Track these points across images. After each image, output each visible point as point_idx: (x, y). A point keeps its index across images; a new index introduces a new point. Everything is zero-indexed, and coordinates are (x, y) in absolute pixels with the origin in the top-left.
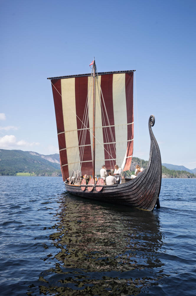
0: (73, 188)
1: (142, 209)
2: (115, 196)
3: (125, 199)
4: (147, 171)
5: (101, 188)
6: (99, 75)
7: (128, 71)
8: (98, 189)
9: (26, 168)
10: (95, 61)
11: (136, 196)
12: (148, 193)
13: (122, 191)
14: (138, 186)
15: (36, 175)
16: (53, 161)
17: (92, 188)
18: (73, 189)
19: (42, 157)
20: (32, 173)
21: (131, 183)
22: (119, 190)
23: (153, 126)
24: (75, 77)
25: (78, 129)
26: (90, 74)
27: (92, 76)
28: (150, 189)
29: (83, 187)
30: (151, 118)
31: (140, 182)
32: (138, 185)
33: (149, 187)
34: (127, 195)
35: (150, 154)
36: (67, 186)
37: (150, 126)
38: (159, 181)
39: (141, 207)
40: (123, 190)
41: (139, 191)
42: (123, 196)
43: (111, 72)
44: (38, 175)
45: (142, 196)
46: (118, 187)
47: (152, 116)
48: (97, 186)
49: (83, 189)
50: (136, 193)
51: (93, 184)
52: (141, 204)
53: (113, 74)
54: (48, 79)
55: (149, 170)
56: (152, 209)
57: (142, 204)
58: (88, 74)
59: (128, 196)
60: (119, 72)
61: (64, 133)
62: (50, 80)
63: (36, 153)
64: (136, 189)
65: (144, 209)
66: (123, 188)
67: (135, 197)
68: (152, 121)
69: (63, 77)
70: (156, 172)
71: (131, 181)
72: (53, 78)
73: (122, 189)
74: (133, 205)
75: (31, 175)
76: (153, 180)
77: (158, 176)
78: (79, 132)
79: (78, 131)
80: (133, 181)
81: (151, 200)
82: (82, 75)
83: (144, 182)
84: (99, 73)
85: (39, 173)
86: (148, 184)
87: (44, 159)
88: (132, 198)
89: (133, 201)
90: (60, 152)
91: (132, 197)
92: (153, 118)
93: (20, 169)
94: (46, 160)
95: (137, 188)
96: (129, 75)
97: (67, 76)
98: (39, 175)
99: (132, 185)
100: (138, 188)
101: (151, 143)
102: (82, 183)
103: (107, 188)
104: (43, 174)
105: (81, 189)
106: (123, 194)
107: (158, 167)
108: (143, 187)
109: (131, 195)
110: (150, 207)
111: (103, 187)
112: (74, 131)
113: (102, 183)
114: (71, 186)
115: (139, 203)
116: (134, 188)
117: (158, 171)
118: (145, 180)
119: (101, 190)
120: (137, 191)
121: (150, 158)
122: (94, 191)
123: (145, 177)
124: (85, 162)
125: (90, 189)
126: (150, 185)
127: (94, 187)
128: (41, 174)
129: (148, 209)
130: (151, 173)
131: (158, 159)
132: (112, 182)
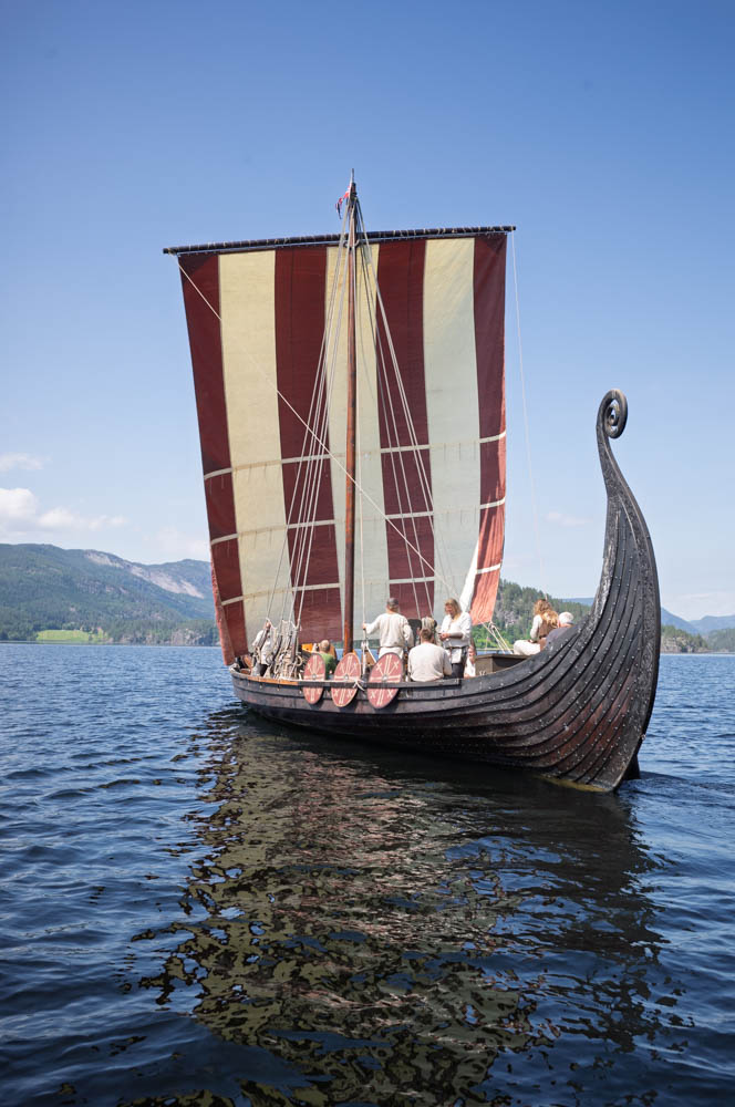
0: (268, 690)
1: (569, 783)
2: (449, 726)
3: (490, 739)
4: (593, 624)
5: (391, 694)
6: (371, 243)
7: (484, 230)
8: (379, 699)
9: (73, 614)
10: (354, 185)
11: (543, 729)
12: (595, 718)
13: (482, 705)
14: (553, 688)
15: (111, 639)
16: (174, 589)
17: (351, 693)
18: (266, 697)
19: (136, 571)
20: (96, 632)
21: (521, 672)
22: (468, 704)
23: (617, 435)
24: (277, 250)
25: (283, 458)
26: (337, 238)
27: (345, 246)
28: (606, 700)
29: (313, 690)
30: (607, 401)
31: (561, 671)
32: (551, 682)
33: (601, 693)
34: (500, 722)
35: (606, 554)
36: (241, 684)
37: (603, 438)
38: (649, 665)
39: (565, 774)
40: (487, 704)
41: (554, 706)
42: (485, 728)
43: (419, 233)
44: (117, 639)
45: (570, 731)
46: (465, 691)
47: (614, 395)
48: (375, 686)
49: (312, 695)
50: (543, 715)
51: (354, 676)
52: (563, 760)
53: (427, 239)
54: (166, 251)
55: (600, 621)
56: (614, 785)
57: (567, 763)
58: (329, 238)
59: (508, 726)
60: (449, 231)
61: (230, 474)
62: (174, 259)
63: (113, 558)
64: (546, 700)
65: (576, 781)
66: (487, 696)
67: (537, 732)
68: (612, 418)
69: (229, 246)
70: (632, 628)
71: (524, 666)
72: (187, 249)
73: (483, 697)
74: (529, 764)
75: (91, 638)
76: (619, 661)
77: (644, 644)
78: (288, 471)
79: (284, 465)
80: (532, 667)
81: (609, 743)
82: (303, 240)
83: (578, 669)
84: (371, 235)
85: (124, 631)
86: (596, 682)
87: (141, 579)
88: (523, 738)
89: (529, 747)
90: (214, 548)
91: (523, 730)
92: (619, 402)
93: (49, 618)
94: (150, 584)
95: (546, 695)
96: (490, 246)
97: (245, 244)
98: (124, 640)
99: (526, 683)
100: (553, 697)
101: (610, 507)
102: (309, 674)
103: (416, 695)
104: (139, 635)
105: (304, 698)
106: (485, 717)
107: (644, 609)
108: (573, 690)
109: (522, 723)
110: (604, 775)
111: (396, 690)
112: (269, 468)
113: (395, 673)
114: (261, 683)
115: (554, 758)
116: (533, 696)
117: (642, 624)
118: (585, 660)
119: (388, 701)
120: (546, 709)
121: (606, 570)
122: (360, 703)
123: (584, 649)
124: (310, 588)
125: (342, 696)
126: (606, 684)
127: (359, 689)
128: (130, 637)
129: (596, 782)
130: (612, 631)
131: (643, 572)
132: (437, 667)
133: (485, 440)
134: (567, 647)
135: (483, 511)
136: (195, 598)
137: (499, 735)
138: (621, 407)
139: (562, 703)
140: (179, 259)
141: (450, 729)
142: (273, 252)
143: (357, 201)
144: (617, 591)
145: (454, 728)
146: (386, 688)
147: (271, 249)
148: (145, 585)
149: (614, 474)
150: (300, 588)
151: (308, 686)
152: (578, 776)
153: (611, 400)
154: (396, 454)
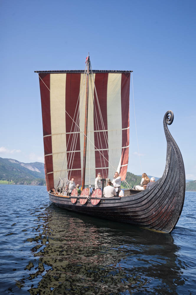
0: (60, 199)
1: (154, 230)
2: (116, 211)
3: (129, 216)
4: (163, 181)
5: (98, 201)
6: (93, 73)
7: (124, 71)
8: (94, 202)
9: (4, 176)
10: (89, 57)
11: (146, 213)
12: (163, 210)
13: (127, 205)
14: (150, 200)
15: (15, 183)
16: (33, 170)
17: (86, 201)
18: (59, 201)
19: (22, 165)
20: (10, 181)
21: (139, 195)
22: (123, 205)
23: (170, 124)
24: (67, 73)
25: (66, 132)
26: (83, 71)
27: (86, 73)
28: (167, 205)
29: (74, 199)
31: (153, 195)
32: (149, 198)
33: (165, 202)
34: (133, 210)
35: (167, 160)
36: (52, 197)
37: (165, 125)
38: (182, 194)
39: (153, 227)
40: (129, 205)
41: (150, 206)
42: (128, 212)
43: (107, 71)
44: (16, 183)
45: (155, 214)
46: (122, 201)
47: (169, 112)
48: (93, 198)
49: (73, 201)
50: (147, 209)
51: (87, 195)
52: (152, 223)
53: (109, 73)
54: (35, 72)
55: (165, 180)
56: (170, 232)
57: (154, 224)
58: (81, 71)
59: (135, 212)
60: (115, 71)
61: (51, 136)
62: (37, 74)
63: (16, 161)
64: (147, 204)
65: (157, 230)
66: (129, 202)
67: (144, 214)
68: (168, 119)
69: (53, 71)
70: (176, 182)
71: (141, 193)
72: (41, 72)
73: (127, 203)
74: (141, 224)
75: (9, 183)
76: (171, 193)
77: (180, 187)
78: (67, 136)
79: (66, 134)
80: (143, 194)
81: (168, 218)
82: (74, 71)
83: (158, 195)
84: (93, 71)
85: (18, 181)
86: (164, 199)
87: (24, 167)
88: (140, 215)
89: (142, 219)
90: (46, 157)
91: (140, 213)
92: (171, 114)
94: (26, 168)
95: (148, 202)
96: (126, 76)
97: (58, 71)
98: (18, 183)
99: (142, 198)
100: (150, 203)
101: (168, 145)
102: (73, 194)
103: (106, 202)
104: (22, 182)
105: (71, 201)
106: (128, 209)
107: (180, 176)
108: (156, 201)
109: (139, 211)
110: (166, 228)
111: (100, 200)
112: (63, 135)
113: (100, 194)
114: (58, 197)
115: (150, 222)
116: (143, 203)
117: (179, 181)
118: (160, 192)
119: (97, 203)
120: (148, 207)
121: (167, 164)
122: (88, 204)
123: (160, 189)
124: (73, 170)
125: (83, 202)
126: (167, 200)
127: (88, 199)
128: (20, 183)
129: (163, 230)
130: (169, 183)
131: (179, 165)
132: (112, 193)
133: (123, 129)
134: (155, 188)
135: (122, 149)
136: (38, 172)
137: (132, 215)
138: (172, 116)
139: (152, 205)
140: (39, 74)
141: (116, 212)
142: (66, 74)
143: (90, 61)
144: (171, 171)
145: (118, 212)
146: (97, 199)
147: (65, 73)
148: (24, 169)
149: (169, 136)
150: (70, 170)
151: (72, 198)
152: (157, 228)
153: (168, 114)
154: (98, 132)
